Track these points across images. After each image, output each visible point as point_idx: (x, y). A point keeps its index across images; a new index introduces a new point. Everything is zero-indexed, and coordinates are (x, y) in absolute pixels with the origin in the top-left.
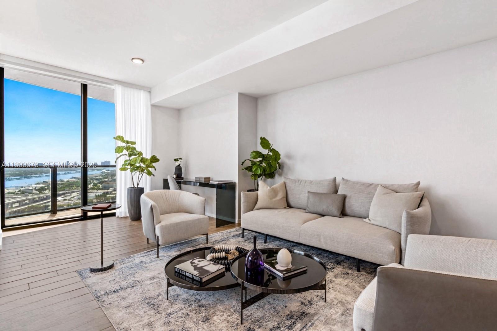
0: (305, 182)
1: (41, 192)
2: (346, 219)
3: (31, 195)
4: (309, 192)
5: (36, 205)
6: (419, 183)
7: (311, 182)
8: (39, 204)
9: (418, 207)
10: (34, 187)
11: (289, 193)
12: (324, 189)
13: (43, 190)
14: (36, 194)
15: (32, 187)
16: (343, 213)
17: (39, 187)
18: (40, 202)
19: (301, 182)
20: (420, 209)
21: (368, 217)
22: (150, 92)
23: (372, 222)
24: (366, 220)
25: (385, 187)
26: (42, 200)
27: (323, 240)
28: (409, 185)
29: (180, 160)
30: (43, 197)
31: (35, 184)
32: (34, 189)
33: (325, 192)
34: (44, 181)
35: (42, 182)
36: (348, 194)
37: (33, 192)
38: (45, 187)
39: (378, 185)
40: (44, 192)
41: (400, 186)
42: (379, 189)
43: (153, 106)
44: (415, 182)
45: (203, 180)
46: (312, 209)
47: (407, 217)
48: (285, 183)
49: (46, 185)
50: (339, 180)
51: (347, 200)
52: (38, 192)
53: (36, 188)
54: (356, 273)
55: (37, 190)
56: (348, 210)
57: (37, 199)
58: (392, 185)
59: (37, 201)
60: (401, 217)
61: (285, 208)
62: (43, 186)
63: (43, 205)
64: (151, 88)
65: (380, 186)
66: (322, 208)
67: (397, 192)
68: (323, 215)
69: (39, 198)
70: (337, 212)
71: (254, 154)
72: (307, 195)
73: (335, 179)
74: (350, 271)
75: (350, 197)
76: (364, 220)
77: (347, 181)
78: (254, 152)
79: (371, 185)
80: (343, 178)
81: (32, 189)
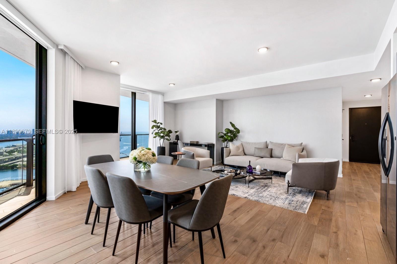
0: (252, 144)
1: (11, 154)
2: (272, 158)
3: (2, 156)
4: (255, 148)
5: (7, 164)
6: (302, 143)
7: (255, 143)
8: (9, 164)
9: (302, 152)
10: (4, 150)
11: (245, 148)
12: (262, 146)
13: (13, 153)
14: (6, 156)
15: (3, 150)
16: (271, 157)
17: (9, 150)
18: (10, 161)
19: (250, 144)
20: (302, 153)
21: (282, 157)
22: (163, 95)
23: (284, 159)
24: (282, 158)
25: (289, 145)
26: (12, 160)
27: (266, 166)
28: (298, 144)
29: (178, 132)
30: (12, 158)
31: (5, 148)
32: (5, 152)
33: (262, 147)
34: (13, 145)
35: (11, 146)
36: (273, 148)
37: (4, 154)
38: (14, 150)
39: (286, 144)
40: (13, 154)
41: (295, 144)
42: (286, 146)
43: (165, 103)
44: (301, 143)
45: (196, 143)
46: (257, 155)
47: (298, 155)
48: (242, 144)
49: (14, 148)
50: (268, 142)
51: (273, 151)
52: (8, 154)
53: (6, 151)
54: (279, 178)
55: (7, 152)
56: (273, 155)
57: (7, 160)
58: (292, 144)
59: (8, 161)
60: (296, 156)
61: (243, 155)
62: (12, 149)
63: (12, 165)
64: (164, 93)
65: (287, 145)
66: (262, 155)
67: (294, 147)
68: (262, 158)
69: (9, 159)
70: (269, 156)
71: (227, 130)
72: (254, 149)
73: (266, 142)
74: (277, 177)
75: (274, 149)
76: (281, 158)
77: (272, 142)
78: (226, 129)
79: (283, 144)
80: (270, 141)
81: (3, 152)
